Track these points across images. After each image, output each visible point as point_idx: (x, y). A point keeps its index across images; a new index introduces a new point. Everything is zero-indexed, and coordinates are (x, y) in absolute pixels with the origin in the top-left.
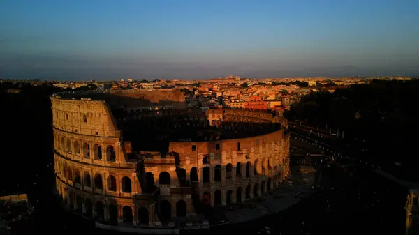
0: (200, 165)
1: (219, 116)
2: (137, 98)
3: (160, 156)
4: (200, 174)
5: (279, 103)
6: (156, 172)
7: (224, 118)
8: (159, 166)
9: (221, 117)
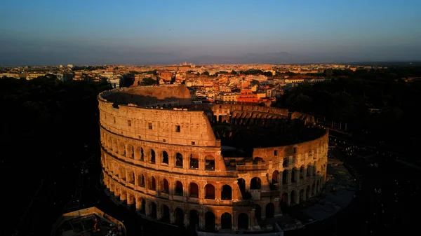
0: (281, 169)
3: (252, 163)
4: (280, 177)
6: (247, 178)
8: (251, 172)
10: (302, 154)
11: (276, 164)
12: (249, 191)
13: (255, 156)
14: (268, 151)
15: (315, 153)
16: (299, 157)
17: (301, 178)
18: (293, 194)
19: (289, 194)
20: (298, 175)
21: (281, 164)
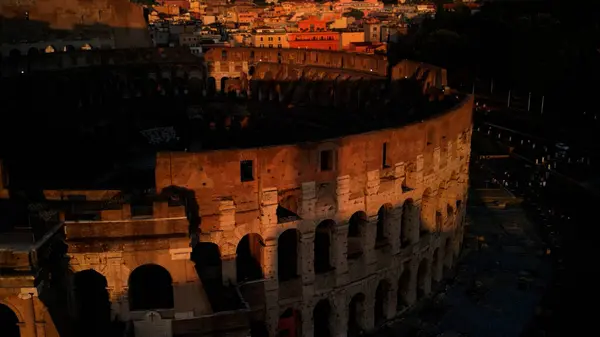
1: (238, 68)
2: (10, 15)
3: (127, 210)
4: (268, 260)
5: (359, 37)
7: (252, 71)
8: (127, 246)
9: (246, 68)
10: (352, 175)
11: (249, 211)
12: (126, 314)
13: (162, 183)
14: (214, 163)
15: (411, 168)
16: (345, 185)
17: (355, 254)
18: (323, 310)
19: (307, 313)
20: (340, 247)
21: (271, 211)
